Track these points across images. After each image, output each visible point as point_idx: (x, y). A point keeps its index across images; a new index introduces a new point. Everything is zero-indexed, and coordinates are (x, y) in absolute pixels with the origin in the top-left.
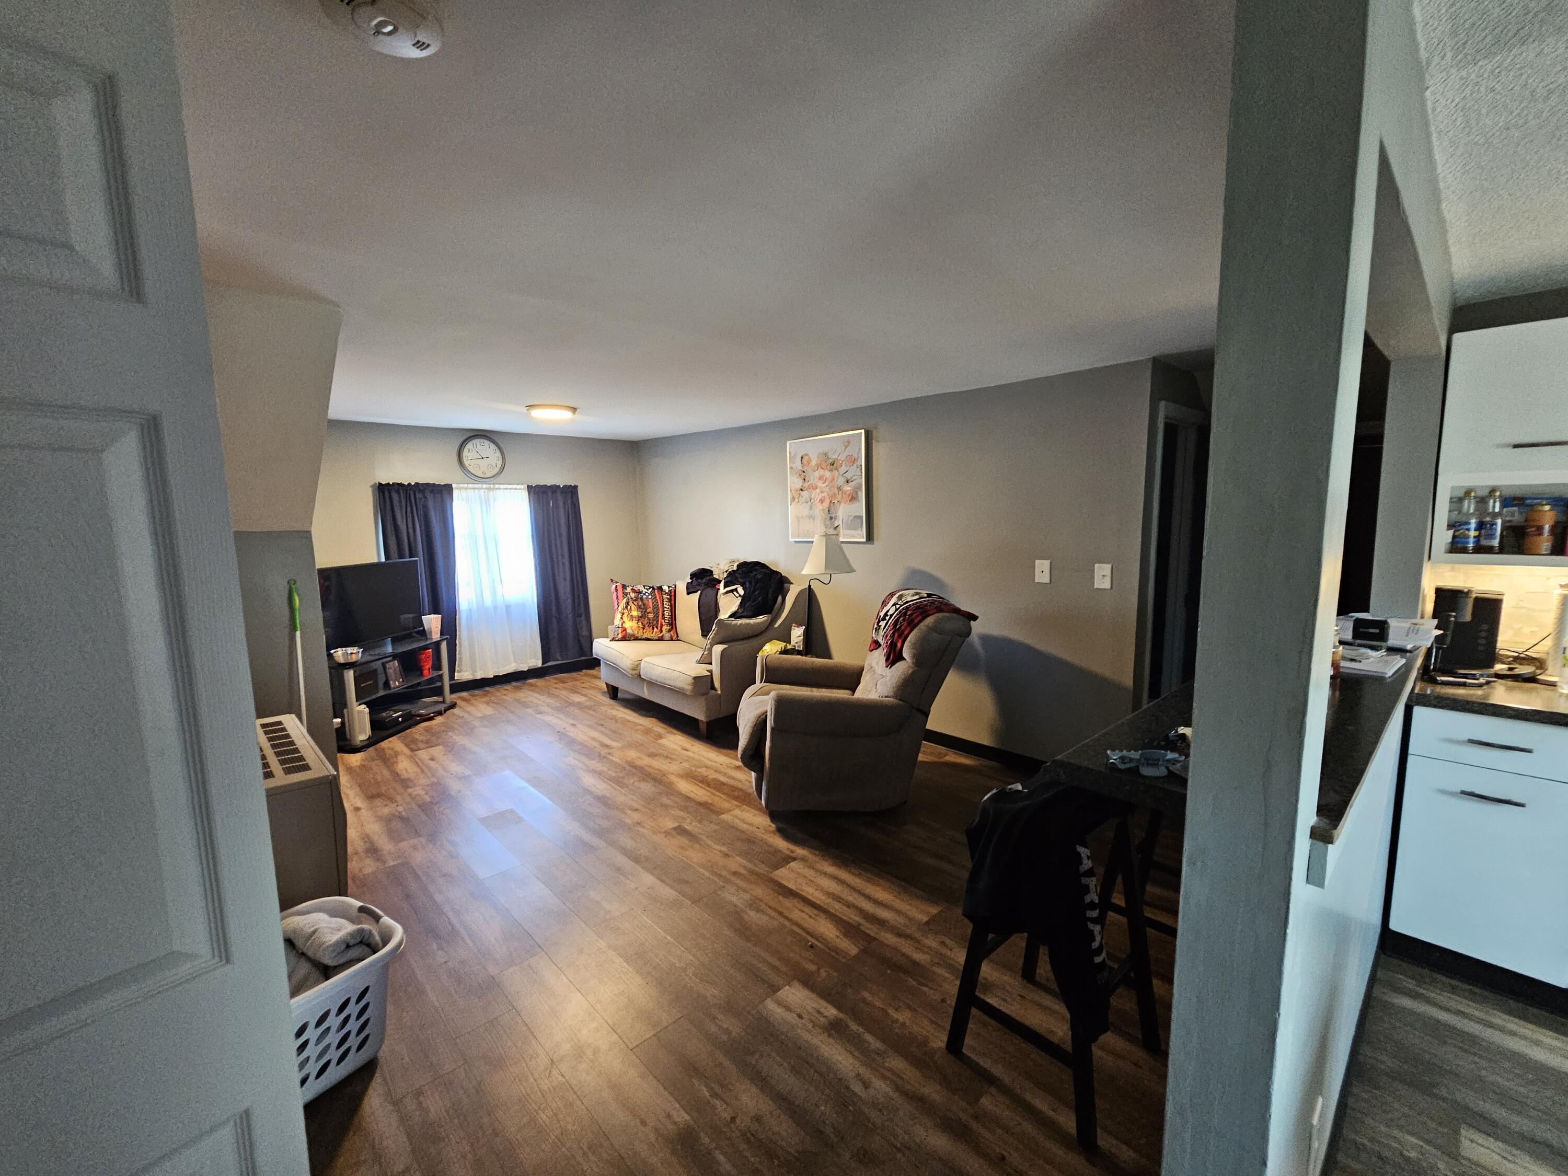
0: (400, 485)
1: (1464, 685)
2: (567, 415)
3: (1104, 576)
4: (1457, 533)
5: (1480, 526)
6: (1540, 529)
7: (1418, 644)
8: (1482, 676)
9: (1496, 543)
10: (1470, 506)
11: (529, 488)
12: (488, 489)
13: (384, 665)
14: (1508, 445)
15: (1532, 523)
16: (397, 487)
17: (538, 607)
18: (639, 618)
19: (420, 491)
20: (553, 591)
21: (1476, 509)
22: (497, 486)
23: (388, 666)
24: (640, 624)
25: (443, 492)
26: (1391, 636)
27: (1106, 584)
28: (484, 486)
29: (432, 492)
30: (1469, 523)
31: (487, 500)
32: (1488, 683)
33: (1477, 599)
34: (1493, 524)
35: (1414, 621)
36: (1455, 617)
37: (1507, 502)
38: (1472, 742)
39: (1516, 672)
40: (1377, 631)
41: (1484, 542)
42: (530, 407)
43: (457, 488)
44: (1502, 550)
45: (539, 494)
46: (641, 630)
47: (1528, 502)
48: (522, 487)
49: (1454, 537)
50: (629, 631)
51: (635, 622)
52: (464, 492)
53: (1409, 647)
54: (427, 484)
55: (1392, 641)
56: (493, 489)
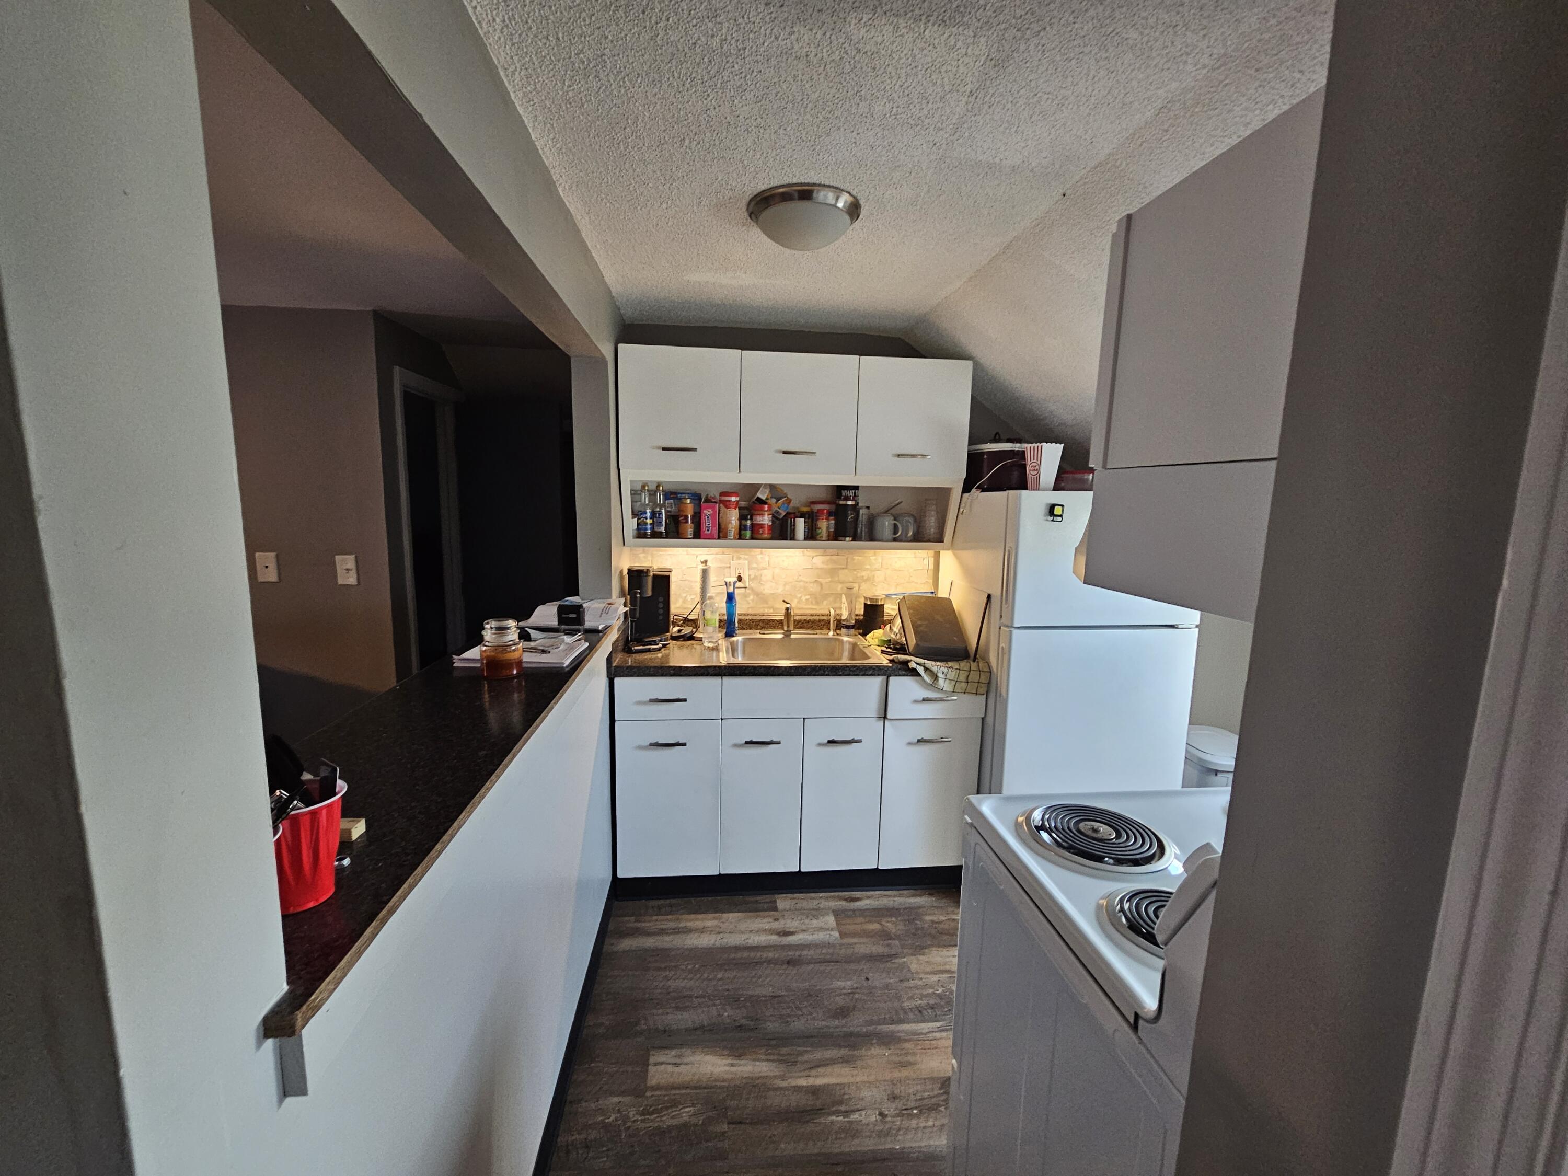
1: (649, 650)
3: (348, 570)
4: (640, 521)
5: (653, 515)
6: (686, 517)
7: (608, 623)
8: (661, 641)
9: (663, 529)
10: (645, 498)
14: (658, 448)
15: (682, 513)
21: (649, 501)
26: (586, 618)
27: (352, 580)
30: (646, 513)
32: (664, 646)
33: (654, 575)
34: (661, 514)
35: (610, 601)
36: (640, 593)
37: (669, 495)
38: (652, 701)
39: (683, 633)
40: (574, 616)
41: (656, 529)
44: (667, 536)
47: (679, 496)
49: (638, 524)
53: (601, 627)
55: (589, 623)
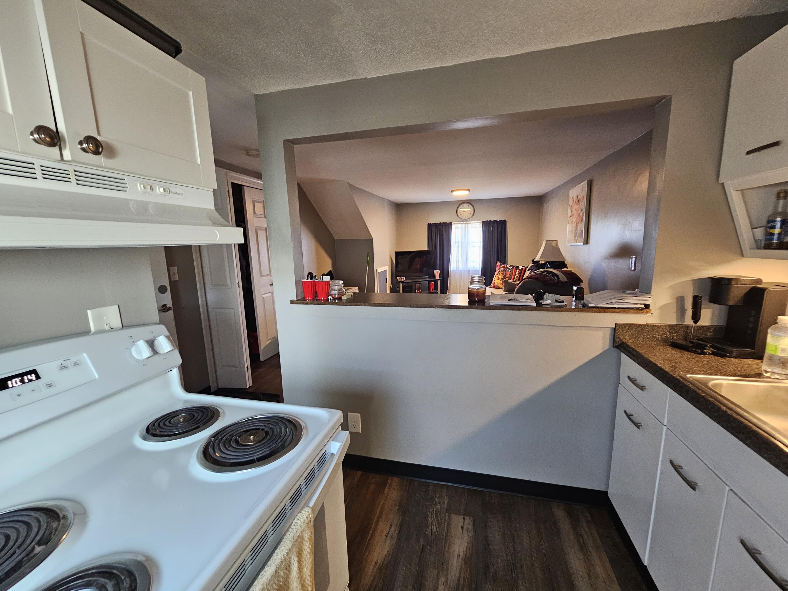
0: (435, 223)
2: (467, 192)
11: (483, 222)
12: (466, 223)
13: (415, 284)
16: (433, 225)
17: (481, 272)
18: (501, 279)
19: (441, 226)
20: (489, 266)
22: (469, 222)
23: (417, 285)
24: (501, 282)
25: (449, 225)
28: (464, 222)
29: (445, 225)
30: (774, 221)
31: (465, 228)
42: (452, 191)
43: (454, 224)
45: (486, 224)
46: (501, 285)
48: (480, 222)
50: (496, 284)
51: (499, 280)
52: (456, 225)
54: (444, 223)
56: (468, 223)
